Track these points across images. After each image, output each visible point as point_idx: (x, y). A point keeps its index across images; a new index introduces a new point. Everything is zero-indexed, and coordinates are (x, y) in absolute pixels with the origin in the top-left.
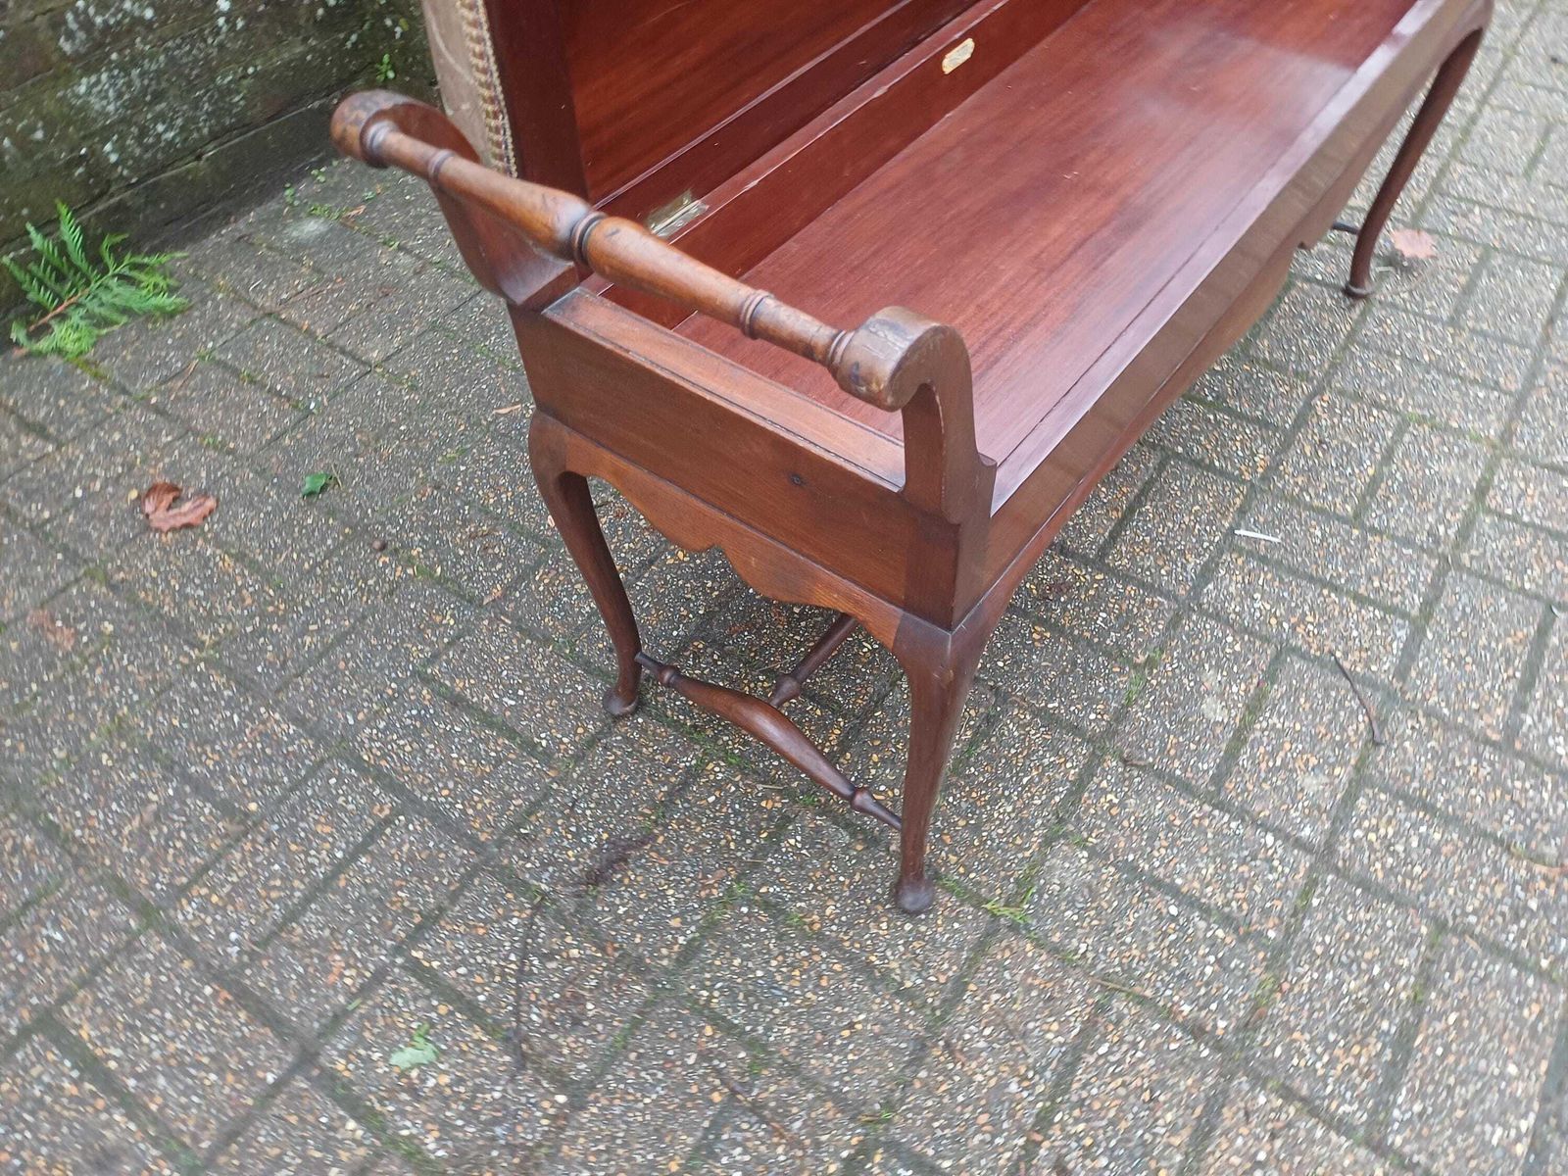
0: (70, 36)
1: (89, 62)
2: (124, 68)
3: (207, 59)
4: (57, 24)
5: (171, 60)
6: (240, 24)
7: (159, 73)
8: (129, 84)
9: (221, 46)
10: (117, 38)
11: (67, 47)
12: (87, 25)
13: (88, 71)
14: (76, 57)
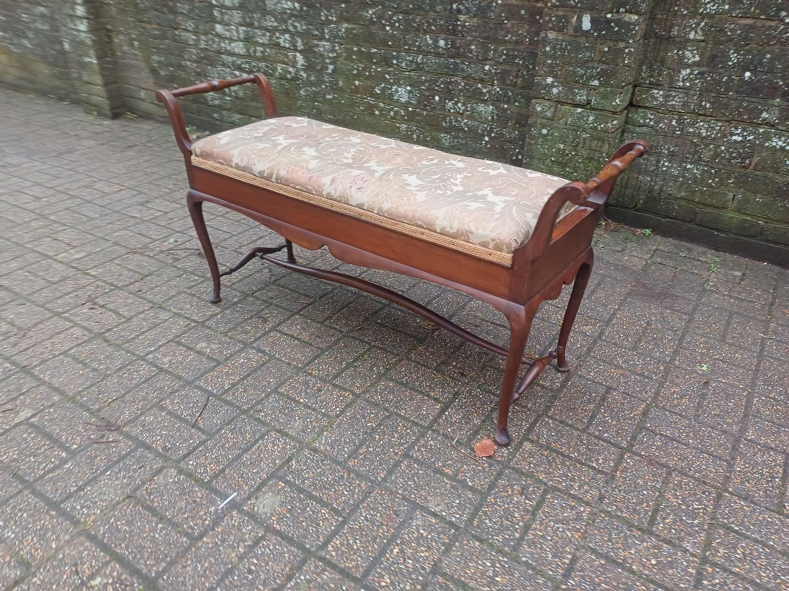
0: (446, 122)
1: (447, 131)
2: (455, 137)
3: (475, 149)
4: (445, 118)
5: (466, 143)
6: (488, 146)
7: (462, 144)
8: (453, 142)
9: (480, 148)
10: (456, 130)
11: (444, 124)
12: (451, 123)
13: (446, 133)
14: (444, 128)
